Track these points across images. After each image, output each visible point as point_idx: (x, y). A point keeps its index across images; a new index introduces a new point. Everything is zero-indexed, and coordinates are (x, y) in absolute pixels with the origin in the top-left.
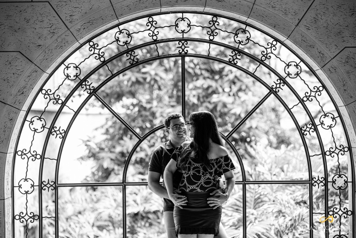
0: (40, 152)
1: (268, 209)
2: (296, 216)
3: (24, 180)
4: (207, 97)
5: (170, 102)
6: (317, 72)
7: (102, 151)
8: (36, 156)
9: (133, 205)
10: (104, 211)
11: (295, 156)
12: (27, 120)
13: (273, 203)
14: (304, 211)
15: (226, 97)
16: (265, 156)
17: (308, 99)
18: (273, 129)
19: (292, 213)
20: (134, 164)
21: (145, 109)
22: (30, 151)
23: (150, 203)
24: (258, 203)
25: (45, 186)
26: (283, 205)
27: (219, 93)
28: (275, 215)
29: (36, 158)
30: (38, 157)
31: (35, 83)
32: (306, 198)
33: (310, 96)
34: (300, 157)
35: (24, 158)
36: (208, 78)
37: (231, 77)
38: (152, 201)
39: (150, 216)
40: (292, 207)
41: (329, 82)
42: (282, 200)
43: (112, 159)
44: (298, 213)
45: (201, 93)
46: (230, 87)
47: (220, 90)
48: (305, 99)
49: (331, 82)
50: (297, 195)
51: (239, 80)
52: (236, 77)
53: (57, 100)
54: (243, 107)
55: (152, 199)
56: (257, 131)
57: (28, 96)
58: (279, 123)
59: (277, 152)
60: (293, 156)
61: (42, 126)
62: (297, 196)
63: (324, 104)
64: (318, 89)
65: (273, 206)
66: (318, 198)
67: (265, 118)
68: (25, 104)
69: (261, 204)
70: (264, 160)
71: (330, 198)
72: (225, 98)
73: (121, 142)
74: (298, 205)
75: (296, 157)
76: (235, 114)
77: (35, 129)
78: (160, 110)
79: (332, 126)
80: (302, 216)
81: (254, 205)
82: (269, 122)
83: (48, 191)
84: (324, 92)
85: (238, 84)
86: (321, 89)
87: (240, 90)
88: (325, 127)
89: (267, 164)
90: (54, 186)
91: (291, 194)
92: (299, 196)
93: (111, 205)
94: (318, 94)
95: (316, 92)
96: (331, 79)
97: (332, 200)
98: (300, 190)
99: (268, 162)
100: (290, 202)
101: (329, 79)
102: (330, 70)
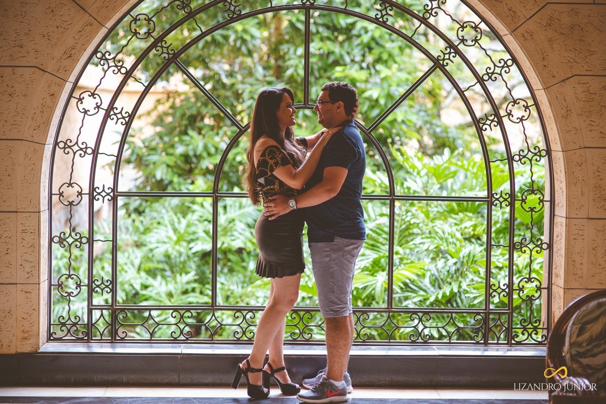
0: (92, 144)
1: (421, 246)
2: (464, 257)
3: (68, 185)
4: (325, 71)
5: (265, 76)
6: (505, 38)
7: (152, 152)
8: (86, 150)
9: (204, 238)
10: (157, 247)
11: (464, 165)
12: (73, 96)
13: (428, 236)
14: (477, 249)
15: (356, 71)
16: (419, 165)
17: (490, 78)
18: (428, 126)
19: (458, 252)
20: (204, 175)
21: (224, 86)
22: (77, 143)
23: (232, 235)
24: (405, 237)
25: (99, 194)
26: (444, 240)
27: (345, 65)
28: (431, 255)
29: (85, 152)
30: (89, 151)
31: (89, 42)
32: (481, 229)
33: (493, 73)
34: (473, 167)
35: (68, 152)
36: (328, 38)
37: (366, 38)
38: (235, 233)
39: (231, 257)
40: (458, 243)
41: (522, 53)
42: (443, 232)
43: (168, 166)
44: (467, 252)
45: (316, 63)
46: (364, 56)
47: (347, 59)
48: (486, 77)
49: (525, 54)
50: (465, 226)
51: (377, 43)
52: (373, 39)
53: (119, 68)
54: (382, 88)
55: (236, 230)
56: (404, 127)
57: (79, 60)
58: (439, 116)
59: (438, 160)
60: (462, 167)
61: (96, 106)
62: (466, 228)
63: (514, 87)
64: (506, 63)
65: (429, 240)
66: (498, 232)
67: (417, 107)
68: (73, 73)
69: (409, 239)
70: (416, 170)
71: (516, 232)
72: (354, 73)
73: (186, 138)
74: (467, 242)
75: (466, 167)
76: (369, 99)
77: (85, 109)
78: (248, 89)
79: (523, 118)
80: (474, 256)
81: (399, 238)
82: (422, 114)
83: (103, 202)
84: (514, 68)
85: (377, 51)
86: (510, 63)
87: (379, 60)
88: (514, 119)
89: (421, 177)
90: (112, 194)
91: (456, 224)
92: (469, 228)
93: (169, 238)
94: (505, 71)
95: (503, 67)
96: (526, 50)
97: (520, 235)
98: (470, 219)
99: (423, 173)
100: (455, 236)
101: (522, 50)
102: (524, 36)
